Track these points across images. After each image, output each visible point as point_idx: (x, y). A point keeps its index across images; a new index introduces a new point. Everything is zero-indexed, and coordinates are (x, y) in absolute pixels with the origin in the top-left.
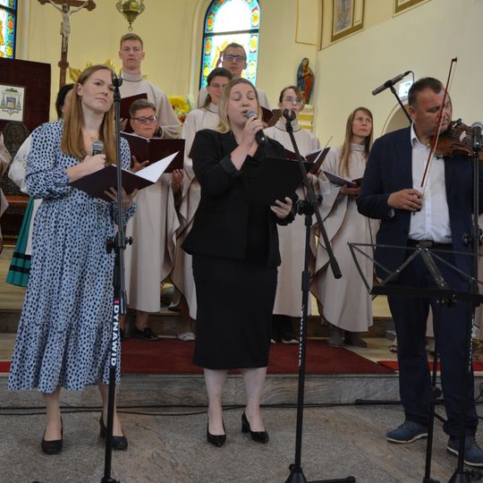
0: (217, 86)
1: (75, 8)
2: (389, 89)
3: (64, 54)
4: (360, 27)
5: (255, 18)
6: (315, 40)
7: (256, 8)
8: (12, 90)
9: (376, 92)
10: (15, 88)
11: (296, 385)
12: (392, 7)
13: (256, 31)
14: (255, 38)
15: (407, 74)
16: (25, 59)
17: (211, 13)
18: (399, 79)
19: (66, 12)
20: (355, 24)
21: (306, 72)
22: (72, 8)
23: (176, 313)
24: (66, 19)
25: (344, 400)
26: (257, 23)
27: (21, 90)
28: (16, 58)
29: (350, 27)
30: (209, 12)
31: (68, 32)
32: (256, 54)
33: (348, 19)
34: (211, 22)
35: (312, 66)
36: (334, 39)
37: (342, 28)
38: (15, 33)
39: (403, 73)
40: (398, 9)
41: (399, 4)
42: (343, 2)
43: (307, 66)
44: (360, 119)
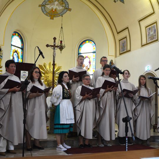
1: (57, 48)
4: (130, 51)
5: (94, 49)
6: (114, 54)
7: (94, 46)
12: (140, 45)
13: (95, 52)
14: (94, 54)
17: (80, 47)
19: (54, 49)
20: (128, 50)
21: (112, 64)
26: (95, 50)
27: (27, 72)
29: (126, 51)
31: (55, 55)
32: (95, 59)
33: (125, 48)
34: (80, 50)
36: (120, 54)
37: (123, 51)
38: (23, 55)
40: (142, 46)
41: (143, 44)
42: (123, 44)
43: (112, 62)
44: (142, 80)
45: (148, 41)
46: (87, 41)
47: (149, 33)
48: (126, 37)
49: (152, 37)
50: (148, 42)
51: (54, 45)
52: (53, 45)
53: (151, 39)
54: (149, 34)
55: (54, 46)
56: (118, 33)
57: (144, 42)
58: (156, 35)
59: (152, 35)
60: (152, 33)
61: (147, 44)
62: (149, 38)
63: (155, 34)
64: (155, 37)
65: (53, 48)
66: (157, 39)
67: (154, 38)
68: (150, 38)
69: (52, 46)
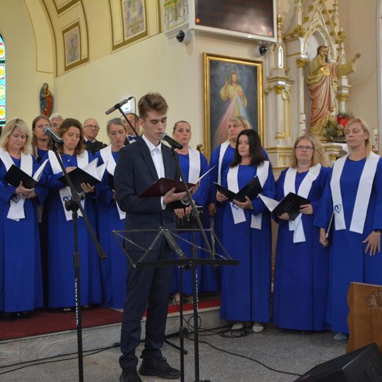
2: (118, 110)
4: (87, 60)
5: (2, 51)
6: (52, 69)
7: (1, 44)
9: (107, 113)
12: (110, 47)
13: (3, 62)
14: (3, 68)
15: (130, 99)
18: (125, 102)
20: (82, 58)
21: (47, 94)
25: (105, 345)
26: (3, 56)
29: (79, 60)
32: (4, 80)
33: (76, 54)
35: (51, 89)
36: (67, 68)
37: (72, 61)
39: (127, 98)
40: (115, 47)
41: (115, 44)
42: (72, 41)
43: (47, 89)
45: (127, 36)
47: (128, 14)
48: (77, 24)
49: (134, 27)
50: (126, 39)
53: (132, 31)
54: (128, 17)
56: (59, 11)
57: (118, 38)
58: (142, 21)
59: (135, 19)
60: (134, 14)
61: (125, 43)
63: (140, 19)
64: (140, 25)
66: (144, 31)
67: (138, 28)
68: (131, 29)
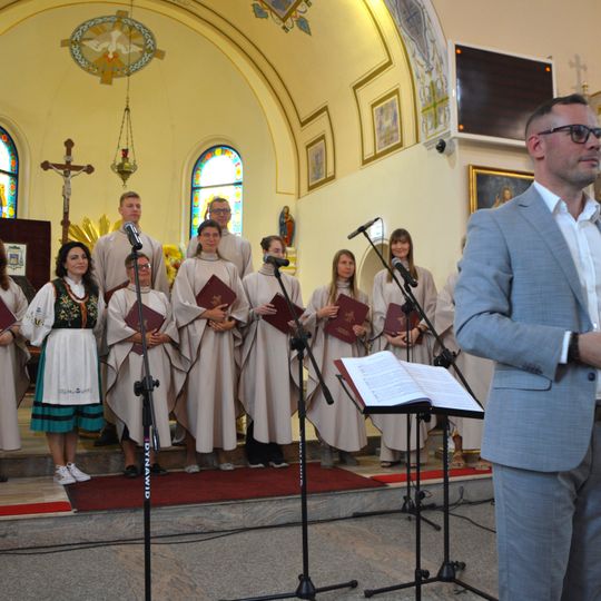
0: (208, 235)
1: (76, 173)
2: (362, 234)
3: (66, 214)
4: (333, 178)
5: (239, 172)
6: (293, 190)
7: (239, 164)
8: (15, 247)
9: (350, 237)
10: (18, 246)
11: (299, 505)
12: (359, 161)
13: (240, 183)
14: (239, 189)
15: (376, 220)
16: (26, 218)
17: (198, 169)
18: (370, 224)
19: (67, 176)
20: (328, 176)
21: (287, 218)
22: (72, 173)
23: (182, 448)
24: (67, 182)
25: (343, 515)
26: (240, 177)
27: (24, 247)
28: (19, 217)
29: (324, 178)
30: (196, 168)
31: (69, 194)
32: (241, 204)
33: (321, 171)
34: (198, 177)
35: (292, 213)
36: (311, 188)
37: (316, 179)
38: (16, 195)
39: (373, 219)
40: (365, 162)
41: (365, 158)
42: (317, 157)
43: (287, 213)
44: (344, 262)
45: (380, 149)
46: (218, 151)
47: (381, 123)
48: (323, 137)
49: (388, 137)
50: (378, 152)
51: (68, 163)
52: (64, 163)
53: (385, 142)
54: (380, 127)
55: (67, 168)
56: (303, 124)
57: (369, 152)
58: (396, 131)
59: (388, 128)
60: (388, 123)
61: (376, 157)
62: (381, 138)
63: (394, 128)
64: (395, 135)
65: (62, 171)
66: (399, 141)
67: (392, 138)
68: (383, 140)
69: (58, 166)
